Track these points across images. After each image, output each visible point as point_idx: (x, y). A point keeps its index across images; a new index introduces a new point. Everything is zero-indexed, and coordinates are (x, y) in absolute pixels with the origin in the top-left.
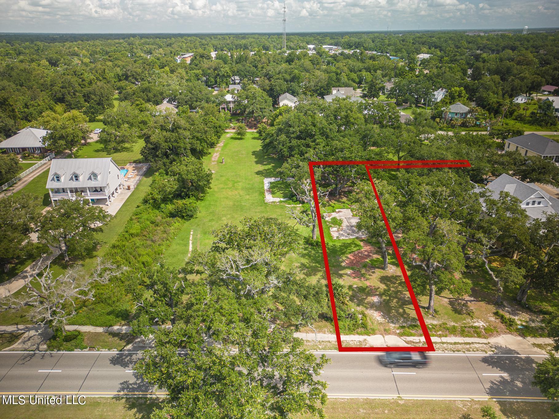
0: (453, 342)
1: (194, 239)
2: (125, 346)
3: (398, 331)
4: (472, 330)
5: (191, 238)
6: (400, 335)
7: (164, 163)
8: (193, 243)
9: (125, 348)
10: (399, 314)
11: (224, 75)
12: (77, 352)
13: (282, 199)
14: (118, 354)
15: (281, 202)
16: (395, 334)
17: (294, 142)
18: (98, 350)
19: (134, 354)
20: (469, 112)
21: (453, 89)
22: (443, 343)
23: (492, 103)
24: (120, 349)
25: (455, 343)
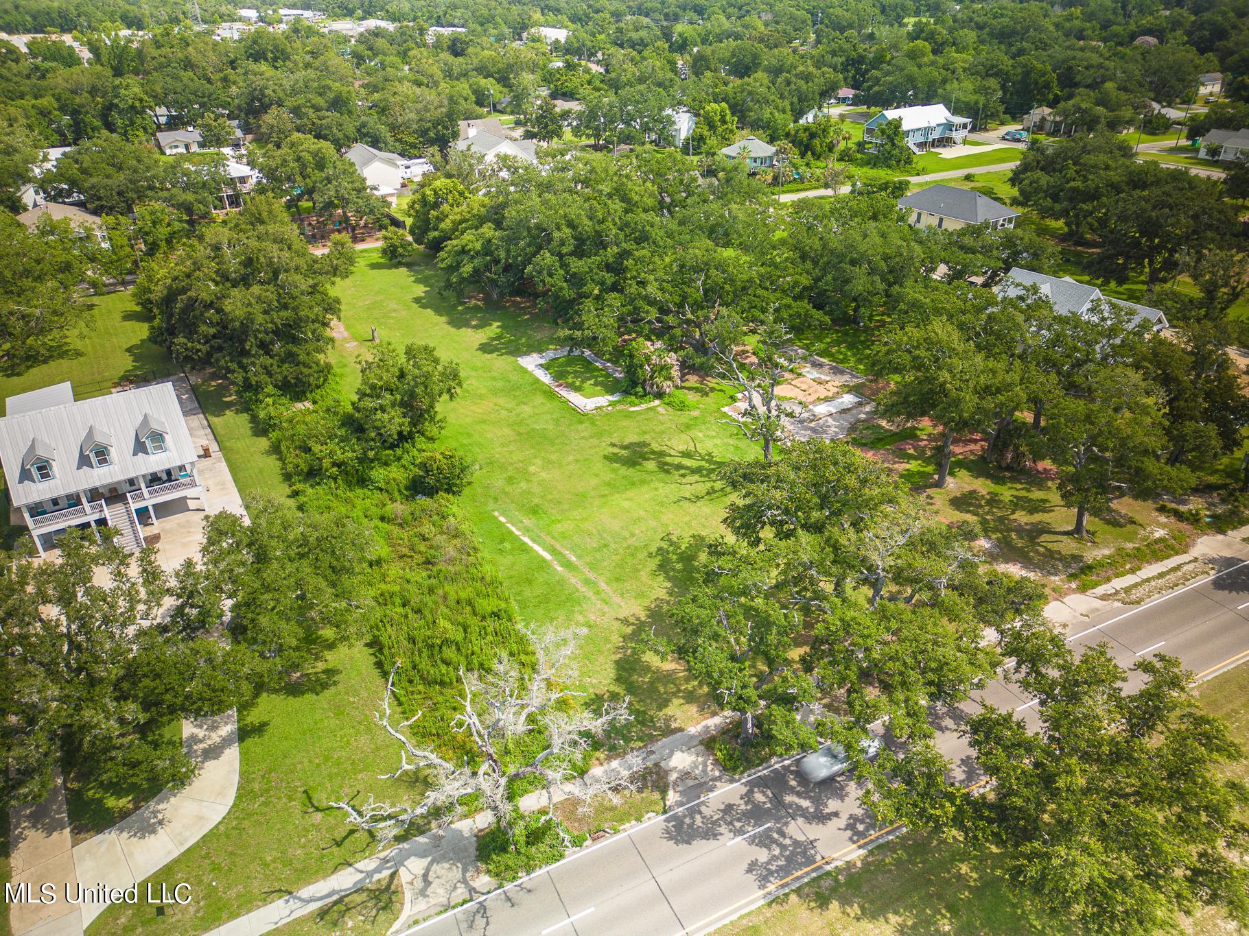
0: (1155, 573)
1: (527, 530)
2: (663, 799)
3: (1074, 586)
4: (1161, 546)
5: (517, 533)
6: (1083, 589)
7: (265, 368)
8: (534, 541)
9: (668, 803)
10: (1043, 555)
11: (133, 107)
12: (572, 856)
13: (611, 398)
14: (667, 820)
15: (612, 404)
16: (1074, 591)
17: (577, 265)
18: (616, 832)
19: (698, 805)
20: (777, 153)
21: (708, 108)
22: (1148, 580)
23: (797, 132)
24: (660, 808)
25: (1161, 575)
